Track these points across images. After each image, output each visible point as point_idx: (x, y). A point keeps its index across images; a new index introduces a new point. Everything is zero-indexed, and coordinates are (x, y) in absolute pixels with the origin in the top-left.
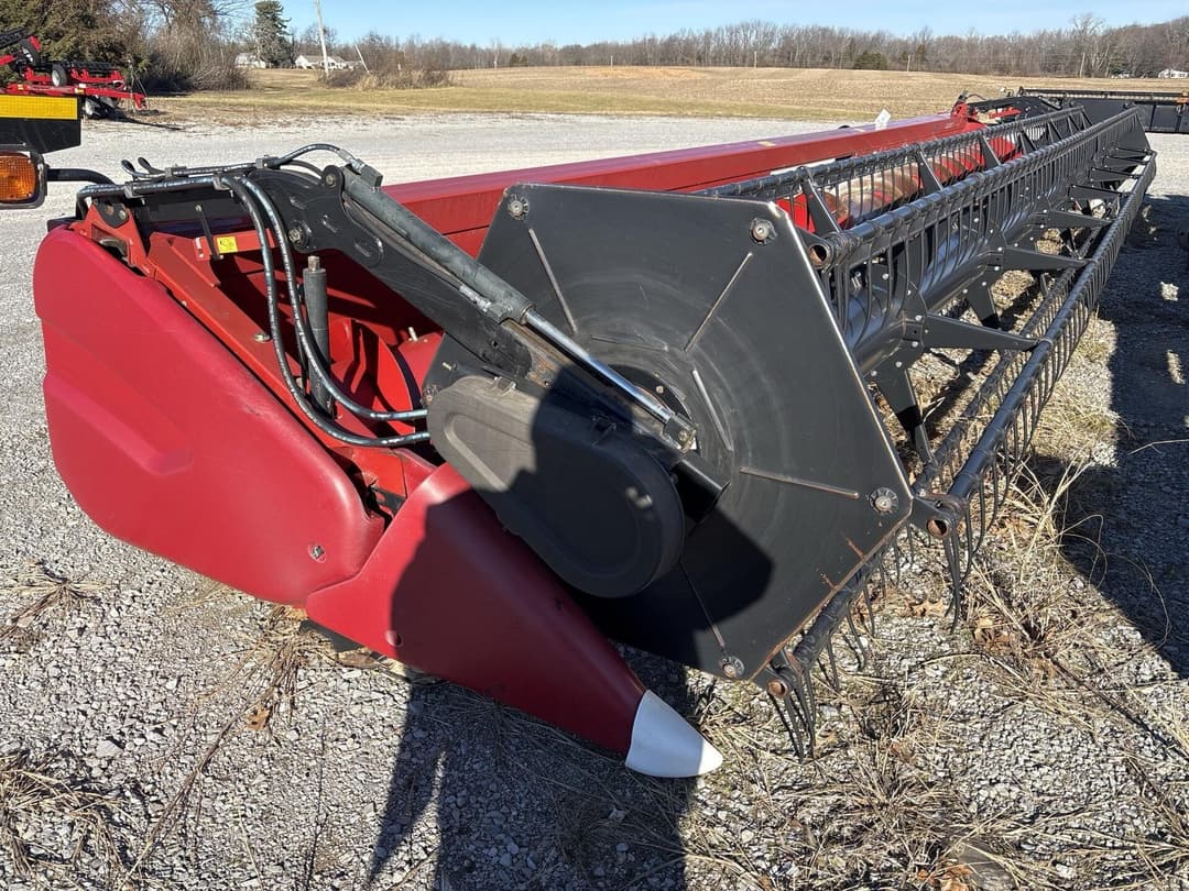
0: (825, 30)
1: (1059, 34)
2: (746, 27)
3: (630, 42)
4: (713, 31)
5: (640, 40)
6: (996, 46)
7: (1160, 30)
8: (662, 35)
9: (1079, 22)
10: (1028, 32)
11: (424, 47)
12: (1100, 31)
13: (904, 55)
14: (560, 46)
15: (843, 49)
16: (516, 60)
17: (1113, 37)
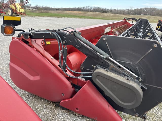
0: (99, 8)
1: (128, 9)
2: (88, 6)
3: (73, 8)
4: (84, 7)
5: (74, 8)
6: (121, 11)
7: (141, 9)
8: (77, 7)
9: (131, 8)
10: (124, 9)
11: (44, 7)
12: (134, 9)
13: (109, 11)
14: (63, 8)
15: (101, 10)
16: (57, 9)
17: (135, 10)
